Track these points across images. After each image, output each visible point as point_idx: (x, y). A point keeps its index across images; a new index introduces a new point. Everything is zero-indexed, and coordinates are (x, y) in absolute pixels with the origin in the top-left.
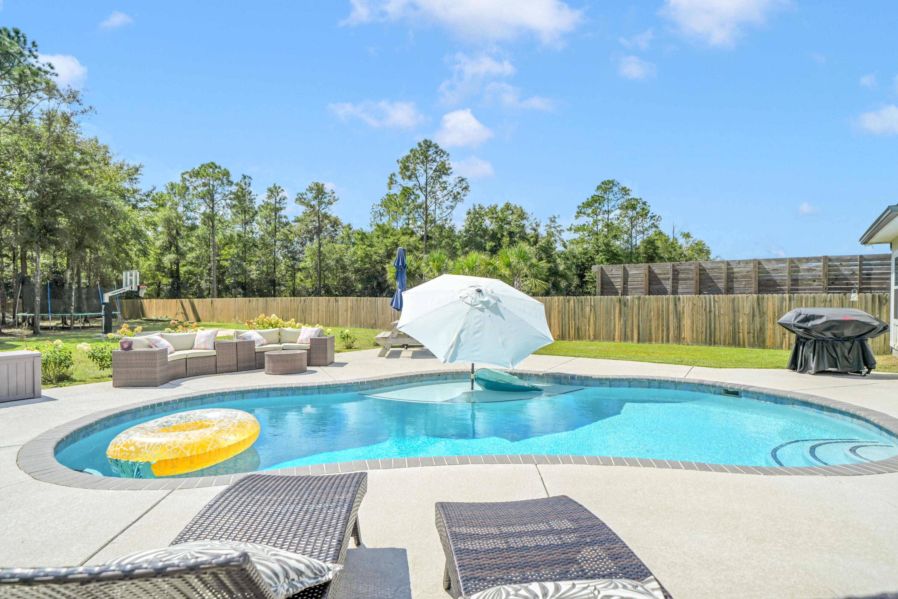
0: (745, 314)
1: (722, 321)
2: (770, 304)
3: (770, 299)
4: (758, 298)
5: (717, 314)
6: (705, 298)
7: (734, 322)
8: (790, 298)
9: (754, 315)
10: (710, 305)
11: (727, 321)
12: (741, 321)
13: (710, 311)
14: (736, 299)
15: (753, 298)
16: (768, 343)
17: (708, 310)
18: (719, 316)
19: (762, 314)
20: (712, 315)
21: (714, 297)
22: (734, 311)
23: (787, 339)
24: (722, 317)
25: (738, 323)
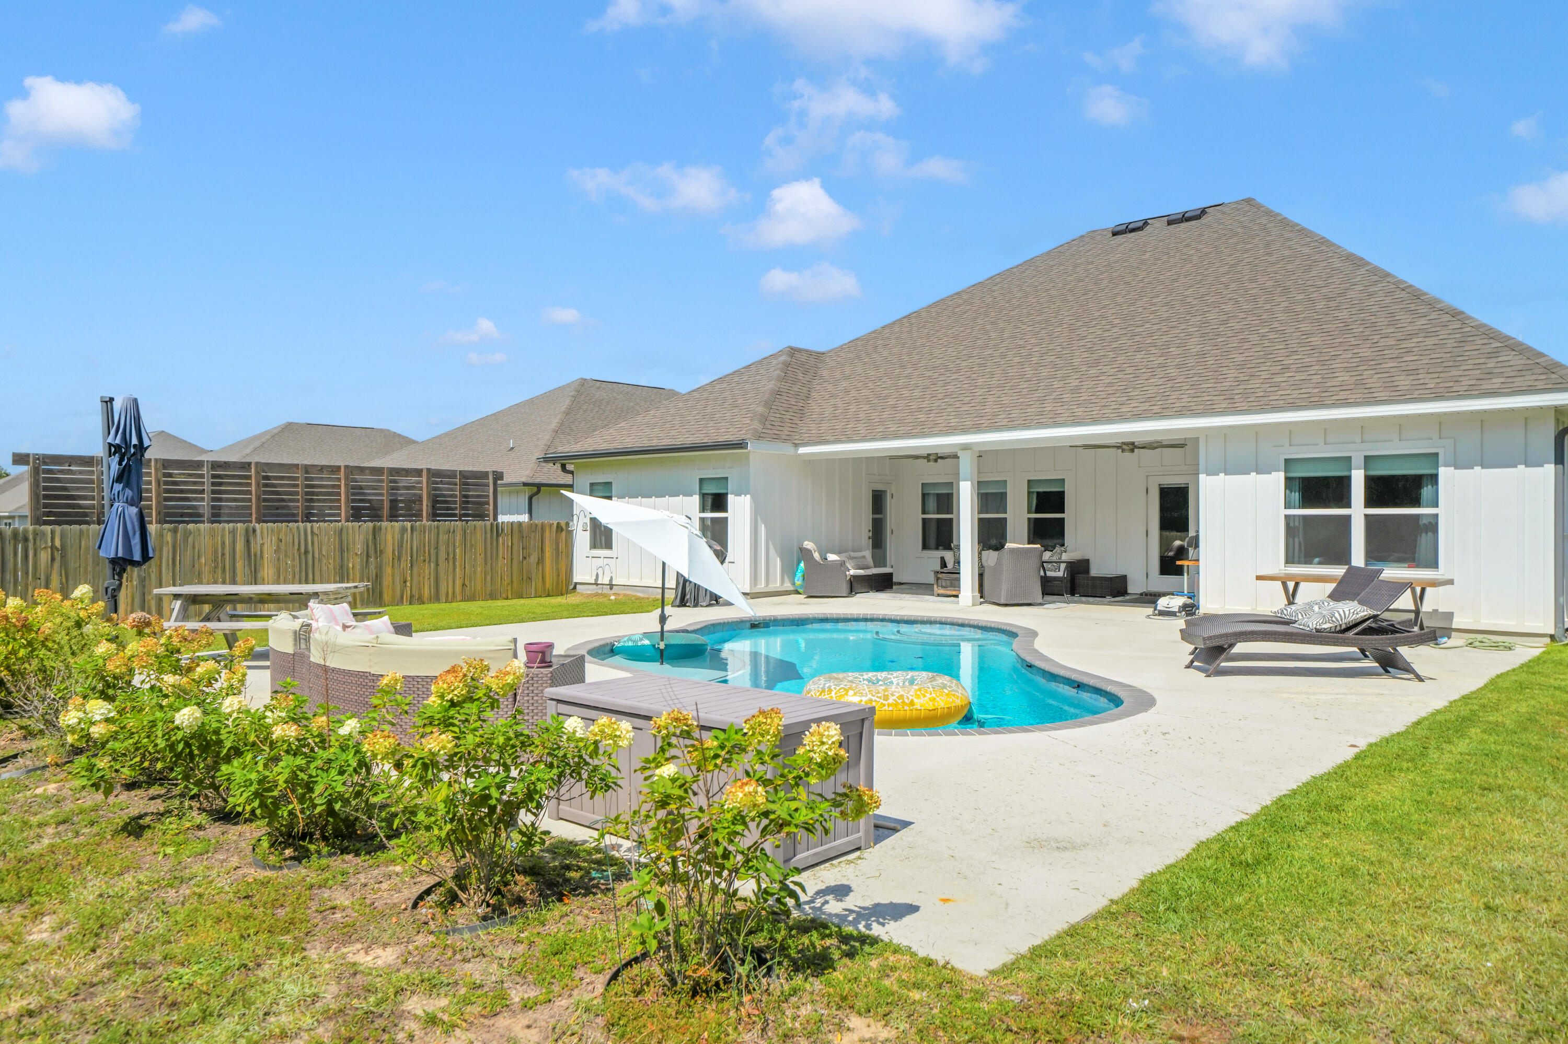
0: (356, 554)
1: (325, 568)
2: (389, 537)
3: (389, 528)
4: (374, 527)
5: (317, 555)
6: (298, 528)
7: (342, 567)
8: (412, 527)
9: (368, 556)
10: (306, 540)
11: (331, 567)
12: (351, 565)
13: (306, 552)
14: (344, 530)
15: (367, 527)
16: (386, 597)
17: (303, 550)
18: (320, 560)
19: (379, 553)
20: (310, 557)
21: (312, 527)
22: (342, 551)
23: (408, 589)
24: (324, 561)
25: (348, 567)
